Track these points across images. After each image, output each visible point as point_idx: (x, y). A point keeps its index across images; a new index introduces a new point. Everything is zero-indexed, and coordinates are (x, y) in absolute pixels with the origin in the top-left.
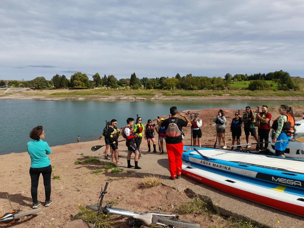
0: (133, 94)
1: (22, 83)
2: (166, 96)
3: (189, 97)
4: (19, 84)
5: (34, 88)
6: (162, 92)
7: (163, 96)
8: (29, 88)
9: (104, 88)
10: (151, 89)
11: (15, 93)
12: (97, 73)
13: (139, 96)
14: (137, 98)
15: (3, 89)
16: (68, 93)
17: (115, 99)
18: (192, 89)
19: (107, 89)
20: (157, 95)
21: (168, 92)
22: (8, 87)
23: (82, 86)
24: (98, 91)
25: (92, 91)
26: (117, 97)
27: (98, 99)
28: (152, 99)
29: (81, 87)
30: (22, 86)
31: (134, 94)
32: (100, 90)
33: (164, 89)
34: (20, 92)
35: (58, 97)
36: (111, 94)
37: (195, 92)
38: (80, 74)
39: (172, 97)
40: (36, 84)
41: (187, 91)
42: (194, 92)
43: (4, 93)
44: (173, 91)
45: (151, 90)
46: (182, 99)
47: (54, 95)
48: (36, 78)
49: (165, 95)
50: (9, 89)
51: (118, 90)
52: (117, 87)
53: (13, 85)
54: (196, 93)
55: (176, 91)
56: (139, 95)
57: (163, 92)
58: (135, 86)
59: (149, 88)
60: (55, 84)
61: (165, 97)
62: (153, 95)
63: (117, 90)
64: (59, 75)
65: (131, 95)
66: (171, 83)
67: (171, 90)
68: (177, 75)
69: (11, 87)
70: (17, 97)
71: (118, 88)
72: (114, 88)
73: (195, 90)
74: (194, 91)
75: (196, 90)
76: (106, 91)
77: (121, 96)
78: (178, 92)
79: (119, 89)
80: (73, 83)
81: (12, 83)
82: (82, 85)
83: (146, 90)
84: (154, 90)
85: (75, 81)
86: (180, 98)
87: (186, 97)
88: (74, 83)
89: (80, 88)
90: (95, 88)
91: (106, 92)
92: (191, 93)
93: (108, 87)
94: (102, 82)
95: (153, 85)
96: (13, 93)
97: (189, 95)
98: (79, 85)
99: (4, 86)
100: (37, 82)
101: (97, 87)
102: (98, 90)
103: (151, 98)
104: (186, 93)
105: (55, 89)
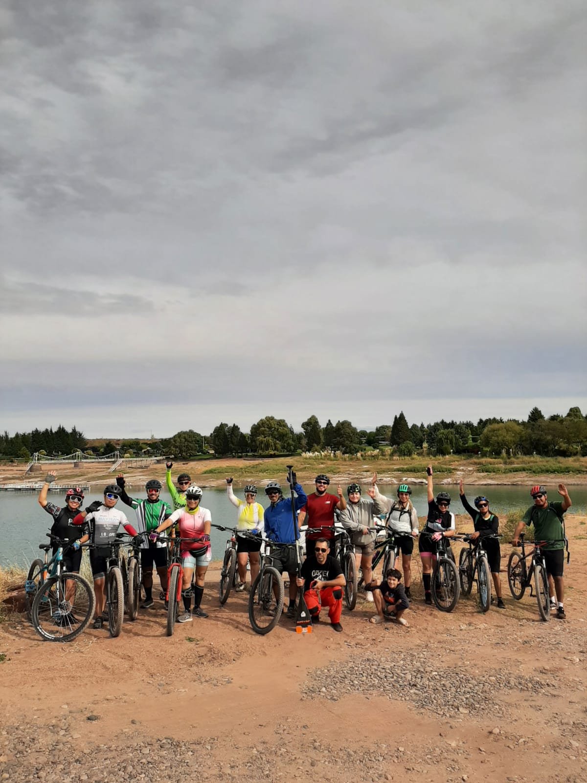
0: (396, 467)
1: (150, 445)
2: (486, 474)
3: (552, 475)
4: (141, 449)
5: (173, 456)
6: (475, 463)
7: (479, 474)
8: (161, 458)
9: (326, 452)
10: (449, 453)
11: (132, 470)
12: (313, 417)
13: (411, 474)
14: (404, 479)
15: (110, 462)
16: (241, 469)
17: (347, 482)
18: (564, 454)
19: (332, 455)
20: (460, 470)
21: (494, 464)
22: (121, 457)
23: (276, 449)
24: (311, 461)
25: (297, 461)
26: (352, 477)
27: (307, 482)
28: (445, 481)
29: (272, 452)
30: (149, 454)
31: (398, 470)
32: (316, 459)
33: (484, 455)
34: (142, 468)
35: (218, 479)
36: (339, 470)
37: (575, 461)
38: (271, 421)
39: (504, 475)
40: (176, 447)
41: (548, 459)
42: (570, 462)
43: (109, 470)
44: (508, 460)
45: (447, 456)
46: (531, 483)
47: (210, 475)
48: (177, 433)
49: (483, 472)
50: (120, 460)
51: (361, 458)
52: (358, 451)
53: (131, 450)
54: (577, 465)
55: (518, 458)
56: (411, 471)
57: (479, 464)
58: (403, 447)
59: (442, 452)
60: (217, 447)
61: (484, 477)
62: (450, 471)
63: (358, 459)
64: (226, 425)
65: (389, 470)
66: (500, 438)
67: (502, 458)
68: (533, 413)
69: (126, 455)
70: (134, 479)
71: (359, 454)
72: (350, 452)
73: (575, 454)
74: (571, 459)
75: (575, 458)
76: (331, 460)
77: (365, 473)
78: (523, 462)
79: (362, 455)
80: (256, 443)
81: (130, 446)
82: (276, 447)
83: (433, 458)
84: (456, 457)
85: (261, 438)
86: (526, 479)
87: (542, 478)
88: (258, 443)
89: (271, 455)
90: (304, 454)
91: (329, 462)
92: (558, 465)
93: (335, 451)
94: (322, 438)
95: (451, 442)
96: (128, 471)
97: (553, 472)
98: (267, 446)
99: (113, 454)
100: (178, 444)
101: (309, 451)
102: (310, 458)
103: (445, 478)
104: (545, 464)
105: (217, 458)
